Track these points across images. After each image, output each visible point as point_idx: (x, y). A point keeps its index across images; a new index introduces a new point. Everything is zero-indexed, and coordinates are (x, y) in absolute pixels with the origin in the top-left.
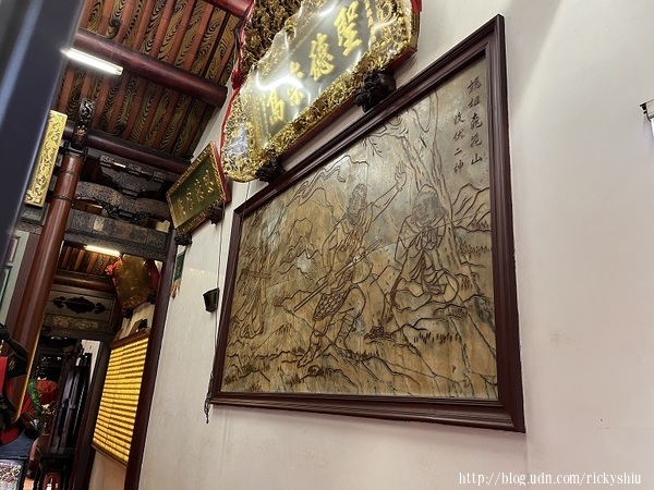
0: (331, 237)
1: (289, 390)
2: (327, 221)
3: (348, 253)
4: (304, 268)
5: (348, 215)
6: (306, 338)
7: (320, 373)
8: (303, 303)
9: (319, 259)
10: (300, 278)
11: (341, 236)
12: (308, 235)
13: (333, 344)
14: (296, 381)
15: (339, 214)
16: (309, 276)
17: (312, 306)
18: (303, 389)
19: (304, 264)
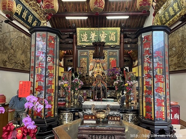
0: (178, 44)
1: (174, 70)
2: (177, 41)
3: (182, 47)
4: (174, 50)
5: (181, 40)
6: (176, 62)
7: (180, 67)
8: (175, 56)
9: (177, 48)
10: (174, 52)
11: (180, 44)
12: (174, 44)
13: (181, 62)
14: (175, 68)
15: (180, 40)
16: (175, 51)
17: (177, 56)
18: (177, 70)
19: (174, 49)
